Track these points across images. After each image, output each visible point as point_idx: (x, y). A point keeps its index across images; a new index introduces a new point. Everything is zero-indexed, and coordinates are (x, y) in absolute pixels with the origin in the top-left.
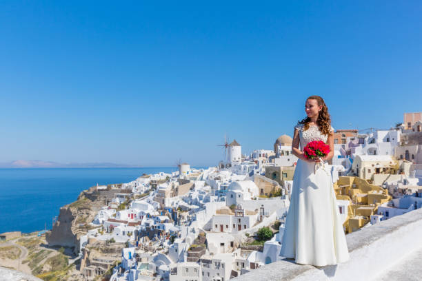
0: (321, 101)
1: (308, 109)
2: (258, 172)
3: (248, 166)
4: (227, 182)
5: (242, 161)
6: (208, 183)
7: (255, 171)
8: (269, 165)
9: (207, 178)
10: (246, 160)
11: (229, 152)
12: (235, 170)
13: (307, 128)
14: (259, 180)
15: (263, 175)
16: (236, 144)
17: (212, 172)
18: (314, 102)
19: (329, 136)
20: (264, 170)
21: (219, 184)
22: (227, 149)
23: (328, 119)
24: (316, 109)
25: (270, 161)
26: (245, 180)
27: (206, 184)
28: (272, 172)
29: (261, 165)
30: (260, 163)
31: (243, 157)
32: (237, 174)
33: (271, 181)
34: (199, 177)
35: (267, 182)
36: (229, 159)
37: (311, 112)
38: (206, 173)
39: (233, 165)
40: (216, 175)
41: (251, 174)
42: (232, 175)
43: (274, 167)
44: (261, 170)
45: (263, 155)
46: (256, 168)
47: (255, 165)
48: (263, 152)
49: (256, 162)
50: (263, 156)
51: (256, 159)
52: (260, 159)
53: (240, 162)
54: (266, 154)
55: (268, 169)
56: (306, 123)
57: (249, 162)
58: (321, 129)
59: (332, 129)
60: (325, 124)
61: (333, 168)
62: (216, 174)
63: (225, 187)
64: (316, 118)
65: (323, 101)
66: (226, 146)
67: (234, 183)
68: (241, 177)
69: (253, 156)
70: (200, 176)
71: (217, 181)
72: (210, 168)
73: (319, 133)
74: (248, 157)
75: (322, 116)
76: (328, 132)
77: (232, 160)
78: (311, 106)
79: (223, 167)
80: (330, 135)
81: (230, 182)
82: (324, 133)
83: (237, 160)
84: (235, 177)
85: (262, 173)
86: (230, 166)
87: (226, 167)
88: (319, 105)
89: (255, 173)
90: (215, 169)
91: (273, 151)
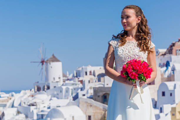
0: (139, 12)
1: (125, 21)
2: (84, 95)
3: (71, 87)
4: (46, 109)
5: (64, 81)
6: (20, 110)
7: (80, 93)
8: (98, 85)
9: (20, 105)
10: (68, 80)
11: (47, 70)
12: (55, 93)
13: (123, 42)
14: (85, 105)
15: (91, 98)
16: (54, 59)
17: (26, 96)
18: (131, 12)
19: (149, 54)
20: (91, 92)
21: (35, 112)
22: (44, 66)
23: (148, 33)
24: (134, 20)
25: (99, 80)
26: (68, 105)
27: (19, 112)
28: (101, 94)
29: (87, 86)
30: (86, 83)
31: (64, 75)
32: (58, 98)
33: (100, 105)
34: (9, 104)
35: (96, 107)
36: (47, 79)
37: (128, 24)
38: (18, 98)
39: (52, 87)
40: (31, 100)
41: (76, 98)
42: (51, 99)
43: (104, 88)
44: (87, 92)
45: (90, 72)
46: (82, 89)
47: (81, 86)
48: (90, 68)
49: (82, 82)
50: (90, 74)
51: (81, 79)
52: (86, 78)
53: (62, 83)
54: (94, 72)
55: (96, 90)
56: (122, 37)
57: (72, 82)
58: (139, 45)
59: (152, 45)
60: (145, 39)
61: (175, 85)
62: (30, 98)
63: (42, 116)
64: (134, 32)
65: (141, 12)
66: (43, 62)
67: (54, 110)
68: (63, 102)
69: (78, 75)
70: (11, 101)
71: (32, 108)
72: (23, 92)
73: (137, 50)
74: (71, 77)
75: (142, 29)
76: (147, 48)
77: (51, 80)
78: (128, 17)
79: (39, 89)
80: (150, 52)
81: (49, 108)
82: (143, 50)
83: (57, 80)
84: (55, 102)
85: (89, 95)
86: (48, 88)
87: (44, 90)
88: (137, 16)
89: (80, 96)
90: (28, 93)
91: (102, 67)
